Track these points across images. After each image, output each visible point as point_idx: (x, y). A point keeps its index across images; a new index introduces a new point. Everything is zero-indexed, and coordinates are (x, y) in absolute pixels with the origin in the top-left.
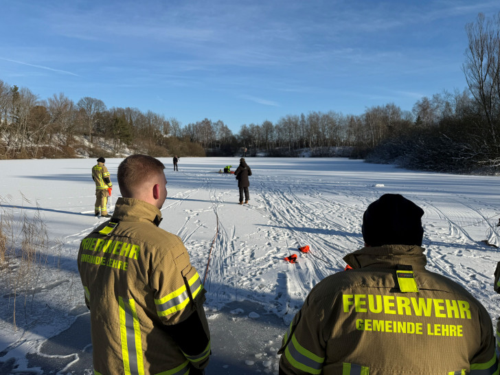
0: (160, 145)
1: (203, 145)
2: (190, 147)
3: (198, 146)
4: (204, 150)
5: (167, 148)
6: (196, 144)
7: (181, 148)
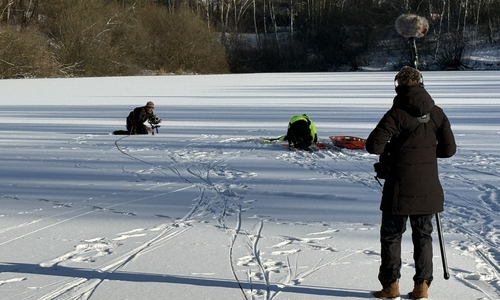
0: (24, 22)
1: (216, 16)
2: (157, 29)
3: (194, 21)
4: (217, 40)
5: (54, 34)
6: (185, 12)
7: (117, 35)
